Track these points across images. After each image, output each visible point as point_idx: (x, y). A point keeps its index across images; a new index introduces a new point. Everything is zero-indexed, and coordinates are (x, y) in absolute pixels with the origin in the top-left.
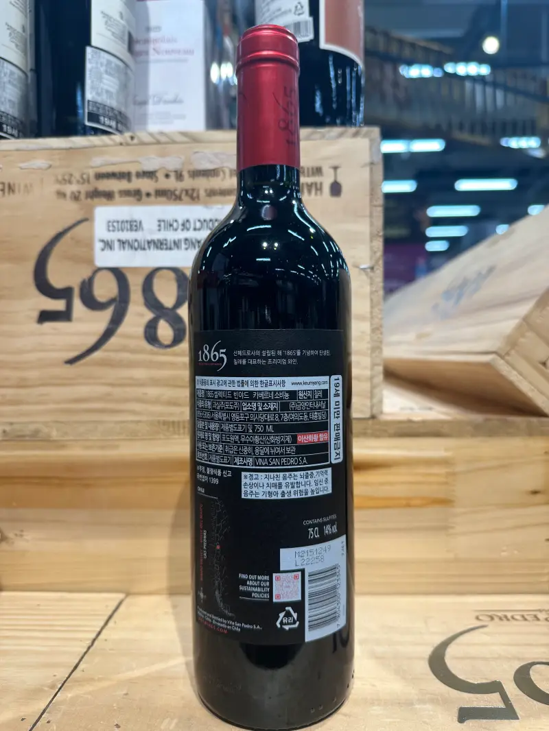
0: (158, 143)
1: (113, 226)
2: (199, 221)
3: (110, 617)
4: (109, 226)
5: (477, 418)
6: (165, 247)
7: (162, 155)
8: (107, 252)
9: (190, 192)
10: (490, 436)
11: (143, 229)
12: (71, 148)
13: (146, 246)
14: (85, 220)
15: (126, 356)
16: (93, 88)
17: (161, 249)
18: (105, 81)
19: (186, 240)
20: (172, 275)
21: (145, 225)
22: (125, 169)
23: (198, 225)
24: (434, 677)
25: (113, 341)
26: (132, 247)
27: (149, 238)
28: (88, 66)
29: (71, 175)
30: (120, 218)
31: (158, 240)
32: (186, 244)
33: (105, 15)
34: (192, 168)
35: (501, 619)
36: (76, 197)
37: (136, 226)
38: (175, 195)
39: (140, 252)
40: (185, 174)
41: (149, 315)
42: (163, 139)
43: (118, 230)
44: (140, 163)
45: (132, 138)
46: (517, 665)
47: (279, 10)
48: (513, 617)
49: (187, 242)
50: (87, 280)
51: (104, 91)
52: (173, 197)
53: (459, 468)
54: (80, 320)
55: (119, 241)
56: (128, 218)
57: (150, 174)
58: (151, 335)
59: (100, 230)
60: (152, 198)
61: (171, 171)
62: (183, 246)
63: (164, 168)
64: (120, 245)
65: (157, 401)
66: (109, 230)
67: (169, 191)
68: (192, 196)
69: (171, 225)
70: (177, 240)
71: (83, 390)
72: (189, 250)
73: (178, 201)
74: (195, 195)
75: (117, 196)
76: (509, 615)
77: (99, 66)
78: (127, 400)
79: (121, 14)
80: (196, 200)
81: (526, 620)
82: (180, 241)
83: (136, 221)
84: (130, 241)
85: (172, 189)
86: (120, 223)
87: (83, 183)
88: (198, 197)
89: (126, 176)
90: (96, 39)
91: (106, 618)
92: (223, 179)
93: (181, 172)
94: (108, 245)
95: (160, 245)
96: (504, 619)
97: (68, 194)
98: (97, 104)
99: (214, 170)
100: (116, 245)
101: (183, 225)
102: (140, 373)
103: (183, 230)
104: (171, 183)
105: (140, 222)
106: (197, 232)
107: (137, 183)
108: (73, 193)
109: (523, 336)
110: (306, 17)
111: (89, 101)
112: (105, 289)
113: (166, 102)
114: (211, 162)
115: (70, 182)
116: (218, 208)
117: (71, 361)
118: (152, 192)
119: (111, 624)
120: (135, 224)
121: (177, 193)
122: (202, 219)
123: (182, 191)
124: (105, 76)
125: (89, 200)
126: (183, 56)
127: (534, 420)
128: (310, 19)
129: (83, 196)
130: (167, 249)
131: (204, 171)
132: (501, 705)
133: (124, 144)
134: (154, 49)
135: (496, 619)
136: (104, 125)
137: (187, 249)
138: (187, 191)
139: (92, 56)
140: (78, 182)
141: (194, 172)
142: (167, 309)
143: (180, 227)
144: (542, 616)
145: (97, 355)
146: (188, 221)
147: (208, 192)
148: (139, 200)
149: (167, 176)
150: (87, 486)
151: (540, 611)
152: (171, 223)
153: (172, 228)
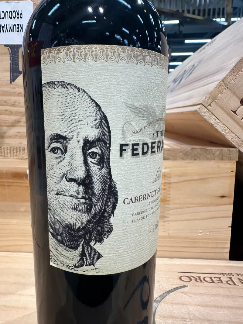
5: (187, 147)
10: (195, 159)
53: (172, 180)
116: (15, 2)
122: (5, 11)
127: (225, 149)
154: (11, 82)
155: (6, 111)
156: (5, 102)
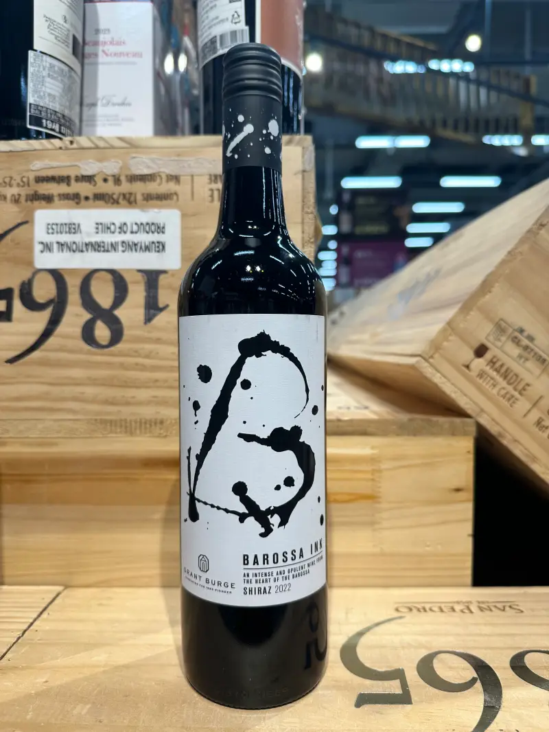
0: (97, 147)
1: (53, 229)
2: (136, 224)
3: (45, 609)
4: (48, 229)
5: (404, 417)
6: (102, 249)
7: (100, 160)
8: (47, 254)
9: (127, 196)
10: (415, 435)
11: (81, 232)
12: (11, 151)
13: (84, 249)
14: (26, 222)
15: (63, 356)
16: (35, 91)
17: (99, 251)
18: (47, 85)
19: (123, 242)
20: (109, 277)
21: (82, 227)
22: (64, 173)
23: (135, 228)
24: (342, 665)
25: (51, 341)
26: (70, 250)
27: (87, 240)
28: (31, 69)
29: (11, 178)
30: (59, 221)
31: (95, 242)
32: (123, 246)
33: (48, 19)
34: (129, 173)
35: (419, 610)
36: (16, 200)
37: (74, 229)
38: (113, 199)
39: (78, 255)
40: (123, 178)
41: (87, 316)
42: (101, 144)
43: (57, 232)
44: (79, 167)
45: (72, 142)
46: (424, 653)
47: (217, 18)
48: (431, 610)
49: (124, 245)
50: (27, 281)
51: (46, 95)
52: (112, 201)
53: (383, 466)
54: (20, 321)
55: (58, 243)
56: (67, 221)
57: (89, 179)
58: (88, 334)
59: (40, 233)
60: (91, 202)
61: (108, 176)
62: (120, 248)
63: (102, 172)
64: (59, 248)
65: (94, 401)
66: (48, 233)
67: (107, 194)
68: (129, 200)
69: (108, 228)
70: (114, 243)
71: (23, 389)
72: (126, 253)
73: (115, 205)
74: (132, 199)
75: (56, 199)
76: (427, 606)
77: (41, 69)
78: (64, 399)
79: (65, 17)
80: (134, 204)
81: (442, 610)
82: (117, 243)
83: (74, 224)
84: (69, 245)
85: (110, 193)
86: (59, 226)
87: (23, 186)
88: (135, 201)
89: (65, 180)
90: (38, 43)
91: (41, 610)
92: (160, 184)
93: (119, 176)
94: (47, 247)
95: (97, 247)
96: (422, 610)
97: (9, 196)
98: (39, 108)
99: (150, 175)
100: (55, 246)
101: (120, 228)
102: (77, 373)
103: (120, 233)
104: (110, 188)
105: (79, 225)
106: (134, 235)
107: (76, 187)
108: (13, 195)
109: (447, 340)
110: (242, 26)
111: (30, 104)
112: (44, 290)
113: (114, 105)
114: (148, 167)
115: (11, 186)
116: (155, 212)
117: (11, 361)
118: (91, 196)
119: (45, 615)
120: (73, 226)
121: (115, 197)
122: (139, 223)
123: (120, 194)
124: (48, 79)
125: (29, 203)
126: (132, 59)
127: (458, 420)
128: (247, 28)
129: (23, 199)
130: (104, 251)
131: (140, 175)
132: (399, 691)
133: (63, 148)
134: (103, 51)
135: (415, 611)
136: (46, 128)
137: (123, 251)
138: (124, 195)
139: (34, 60)
140: (18, 185)
141: (131, 176)
142: (104, 310)
143: (118, 230)
144: (458, 608)
145: (36, 354)
146: (125, 224)
147: (145, 196)
148: (77, 203)
149: (105, 180)
150: (28, 482)
151: (458, 603)
152: (109, 226)
153: (109, 231)
154: (145, 323)
155: (137, 364)
156: (136, 351)
